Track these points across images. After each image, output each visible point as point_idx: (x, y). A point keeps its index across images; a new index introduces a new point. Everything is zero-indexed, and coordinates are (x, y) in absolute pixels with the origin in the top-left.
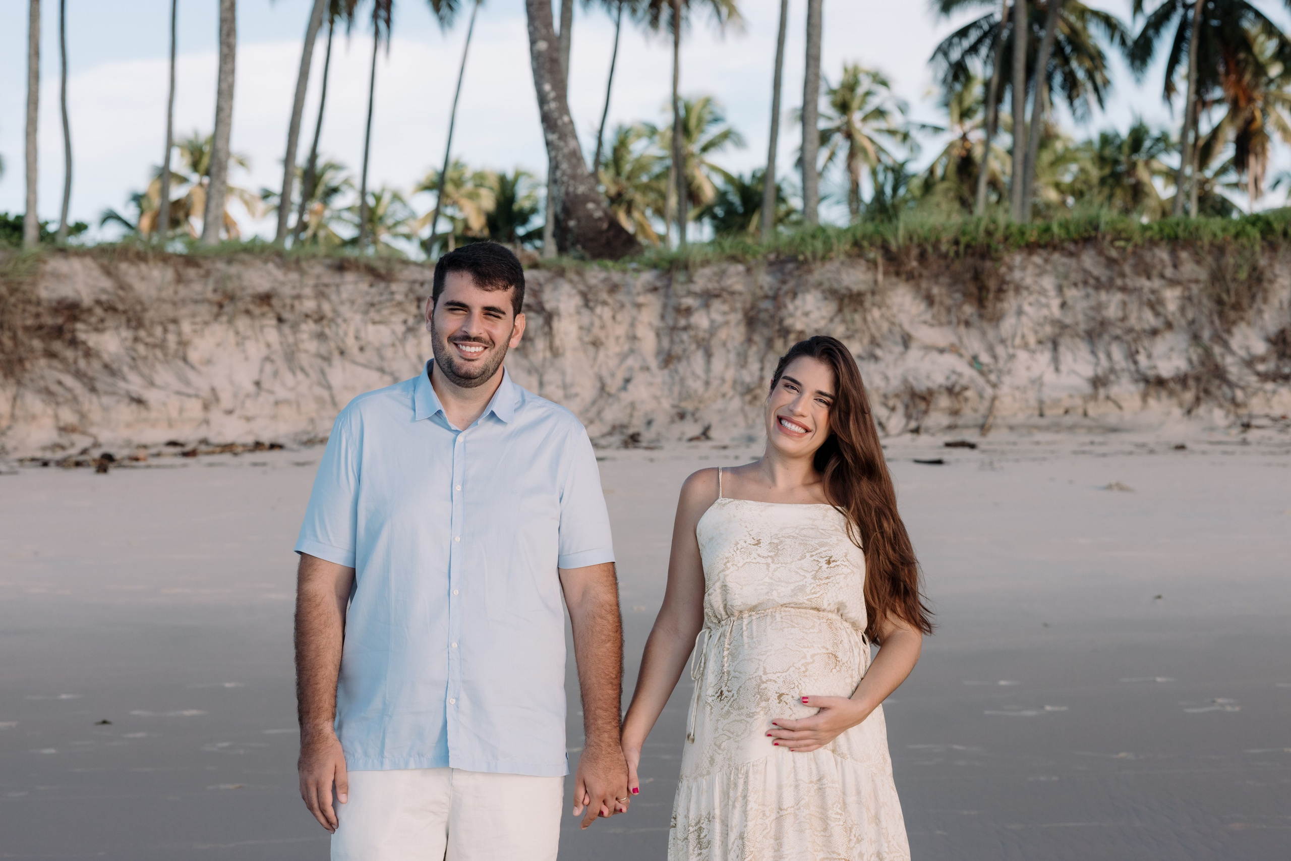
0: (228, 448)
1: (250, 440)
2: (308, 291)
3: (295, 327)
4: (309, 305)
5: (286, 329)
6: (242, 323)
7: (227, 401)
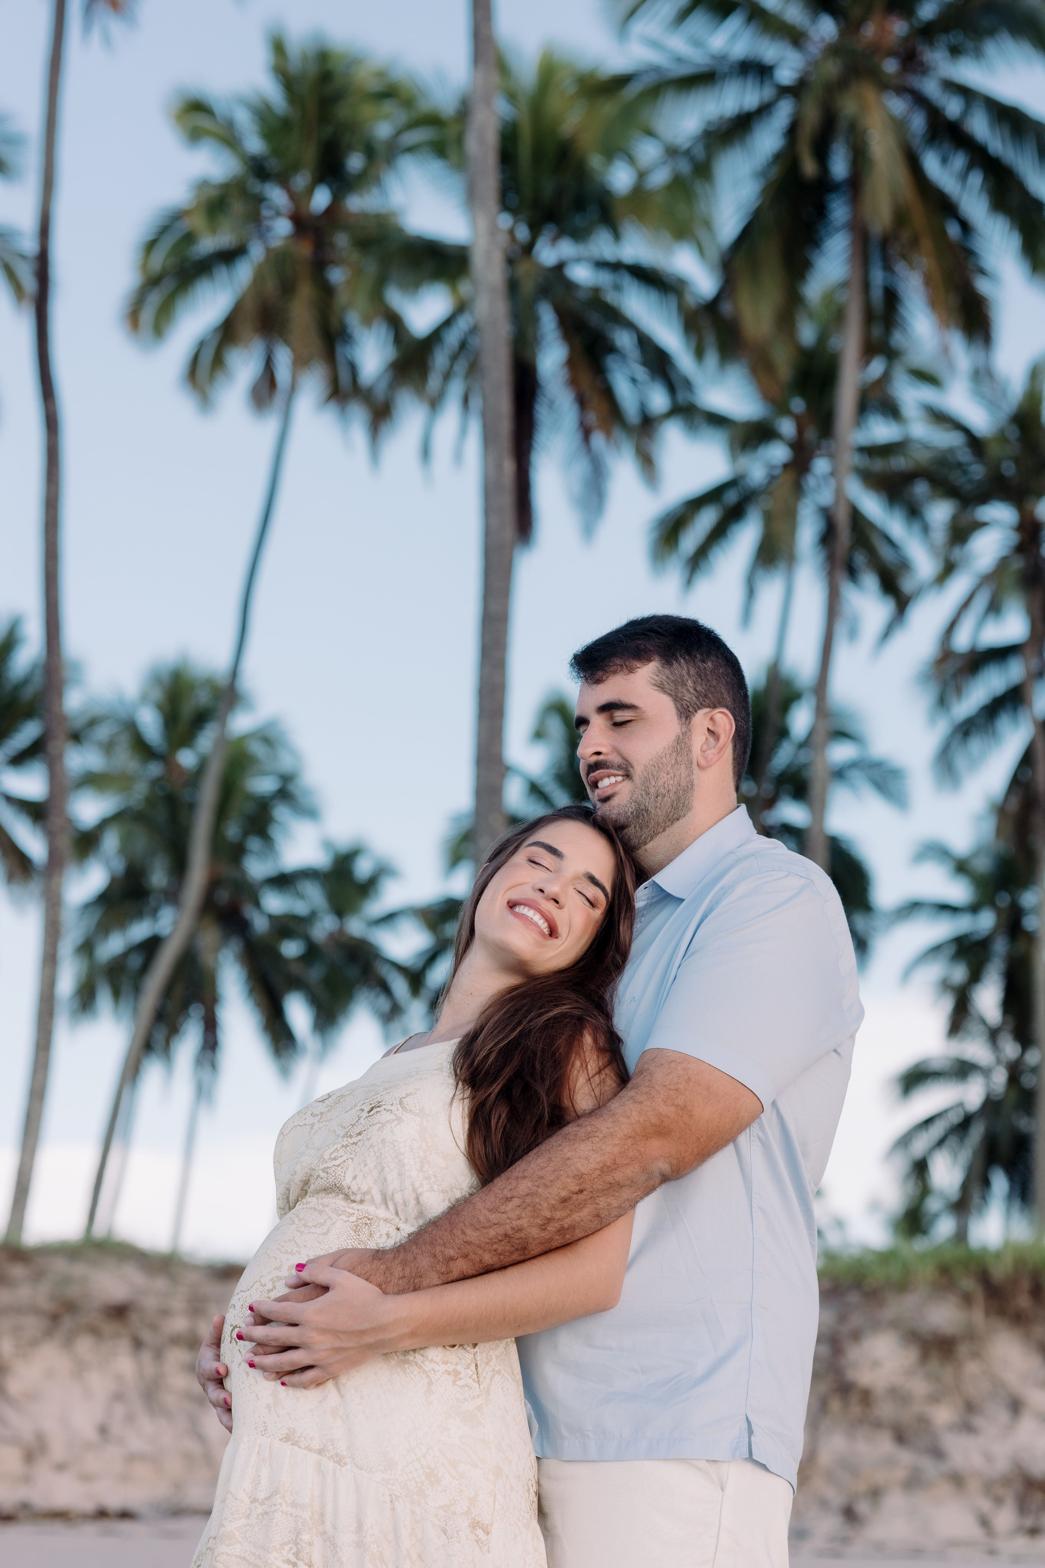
0: (61, 1516)
1: (88, 1506)
2: (178, 1303)
3: (159, 1354)
4: (179, 1324)
5: (147, 1357)
6: (84, 1345)
7: (58, 1450)
